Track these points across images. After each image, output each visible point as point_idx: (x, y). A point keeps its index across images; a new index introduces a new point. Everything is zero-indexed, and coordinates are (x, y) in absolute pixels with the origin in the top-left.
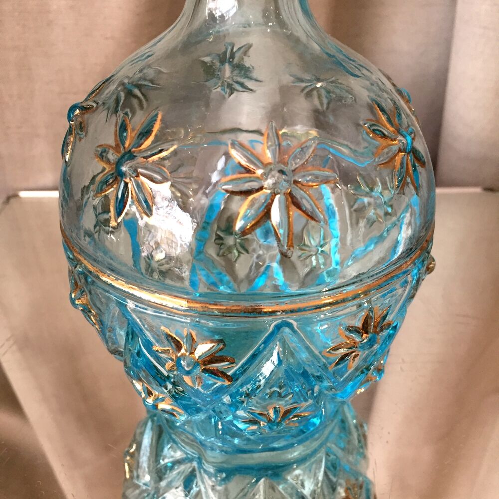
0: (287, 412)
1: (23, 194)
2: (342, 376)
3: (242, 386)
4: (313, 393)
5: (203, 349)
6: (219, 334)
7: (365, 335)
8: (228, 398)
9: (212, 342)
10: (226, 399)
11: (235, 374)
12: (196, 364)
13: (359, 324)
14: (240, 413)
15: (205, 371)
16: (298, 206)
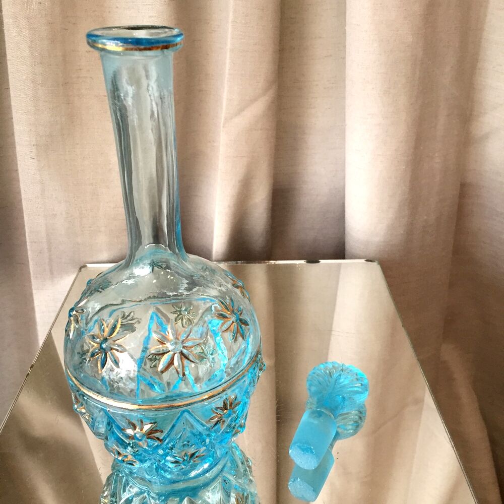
0: (193, 455)
1: (89, 265)
2: (219, 432)
3: (168, 444)
4: (206, 443)
5: (147, 427)
6: (153, 420)
7: (225, 411)
8: (162, 451)
9: (151, 423)
10: (161, 452)
11: (164, 437)
12: (144, 435)
13: (221, 405)
14: (169, 458)
15: (148, 438)
16: (187, 358)
